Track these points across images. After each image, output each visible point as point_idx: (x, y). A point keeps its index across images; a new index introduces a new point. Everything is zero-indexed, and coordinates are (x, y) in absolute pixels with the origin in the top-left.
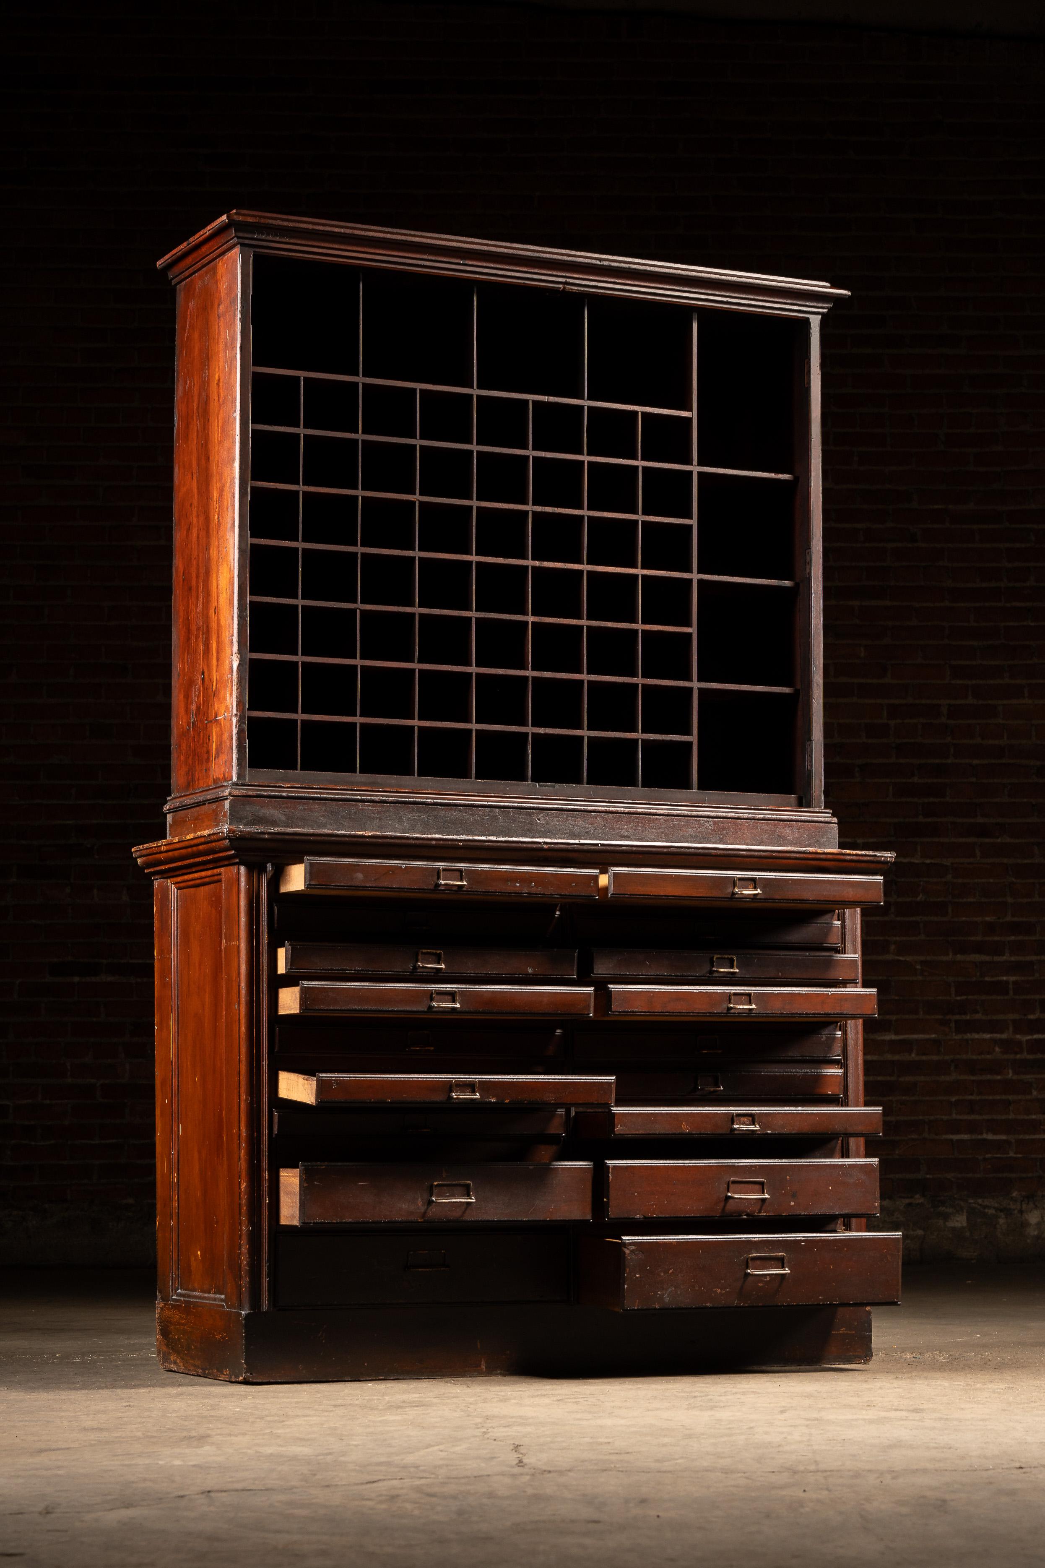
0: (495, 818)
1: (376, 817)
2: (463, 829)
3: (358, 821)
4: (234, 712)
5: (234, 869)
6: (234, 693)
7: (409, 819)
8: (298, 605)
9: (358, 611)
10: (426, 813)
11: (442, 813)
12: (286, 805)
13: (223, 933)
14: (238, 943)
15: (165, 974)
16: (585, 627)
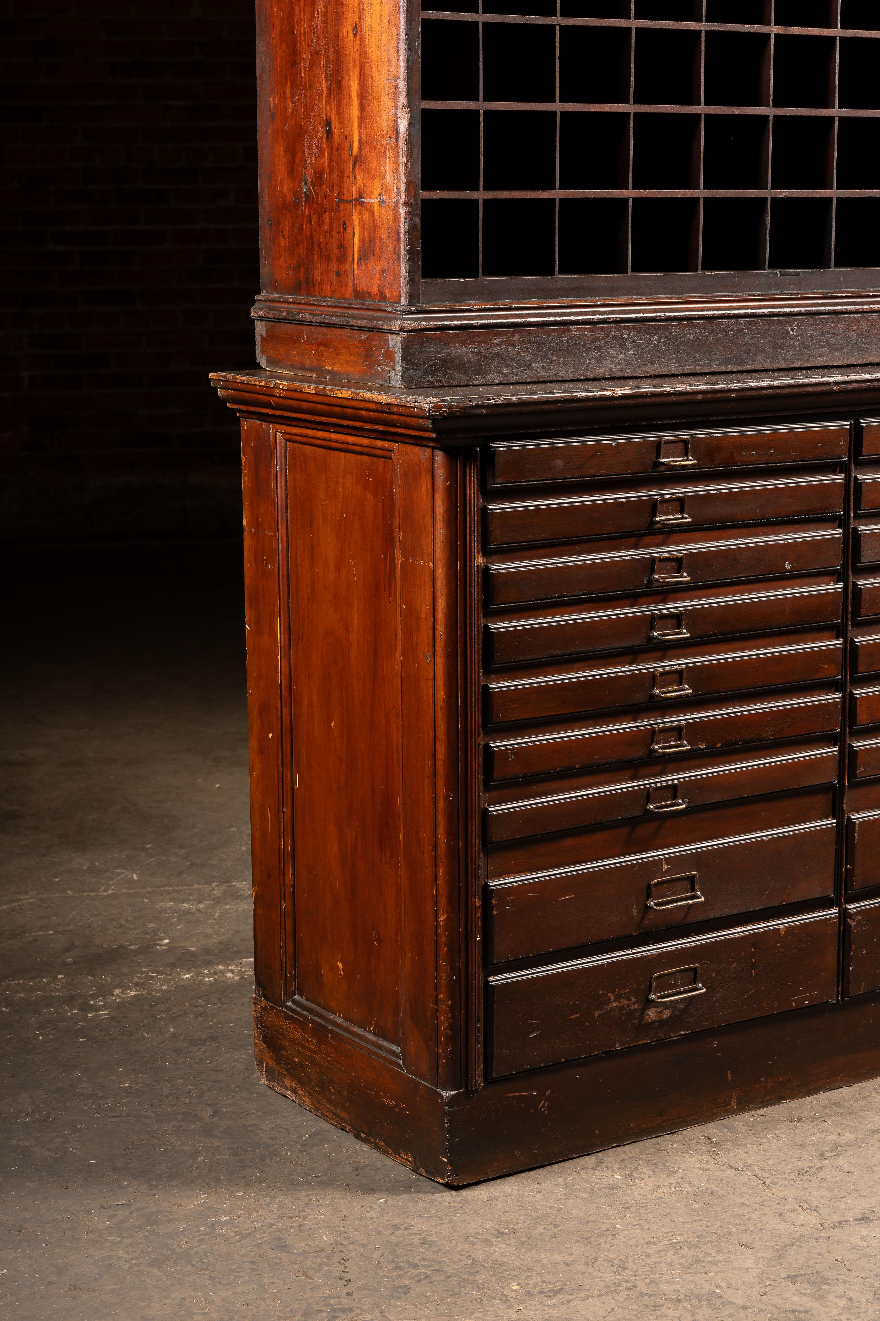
0: (740, 332)
1: (594, 345)
2: (702, 353)
3: (570, 354)
4: (402, 198)
5: (425, 453)
6: (402, 168)
7: (636, 345)
8: (478, 23)
9: (557, 27)
10: (656, 333)
11: (676, 332)
12: (478, 339)
13: (398, 540)
14: (431, 564)
15: (265, 558)
16: (838, 38)
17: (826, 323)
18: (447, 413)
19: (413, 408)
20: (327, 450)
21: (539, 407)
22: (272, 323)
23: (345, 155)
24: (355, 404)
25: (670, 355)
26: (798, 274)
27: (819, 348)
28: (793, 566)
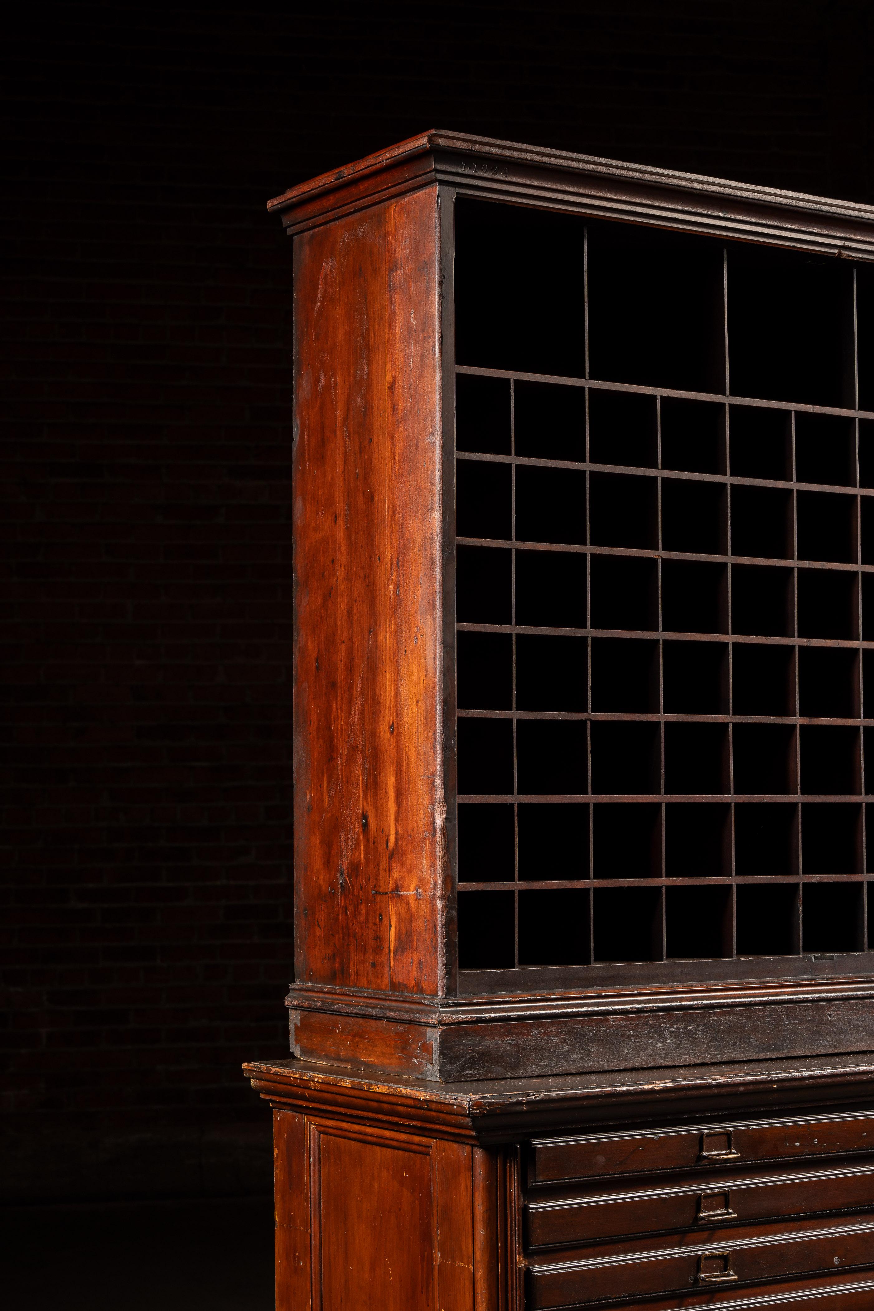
0: (778, 1018)
1: (632, 1035)
2: (740, 1041)
3: (608, 1045)
4: (439, 892)
5: (465, 1151)
6: (439, 862)
7: (674, 1034)
8: (512, 720)
9: (589, 723)
10: (694, 1022)
11: (714, 1019)
12: (515, 1031)
13: (436, 1241)
14: (471, 1267)
15: (297, 1254)
16: (862, 728)
17: (864, 1007)
18: (487, 1110)
19: (453, 1105)
20: (362, 1144)
21: (580, 1103)
22: (307, 1013)
23: (382, 848)
24: (392, 1099)
25: (708, 1043)
26: (832, 958)
27: (857, 1033)
28: (842, 1261)
